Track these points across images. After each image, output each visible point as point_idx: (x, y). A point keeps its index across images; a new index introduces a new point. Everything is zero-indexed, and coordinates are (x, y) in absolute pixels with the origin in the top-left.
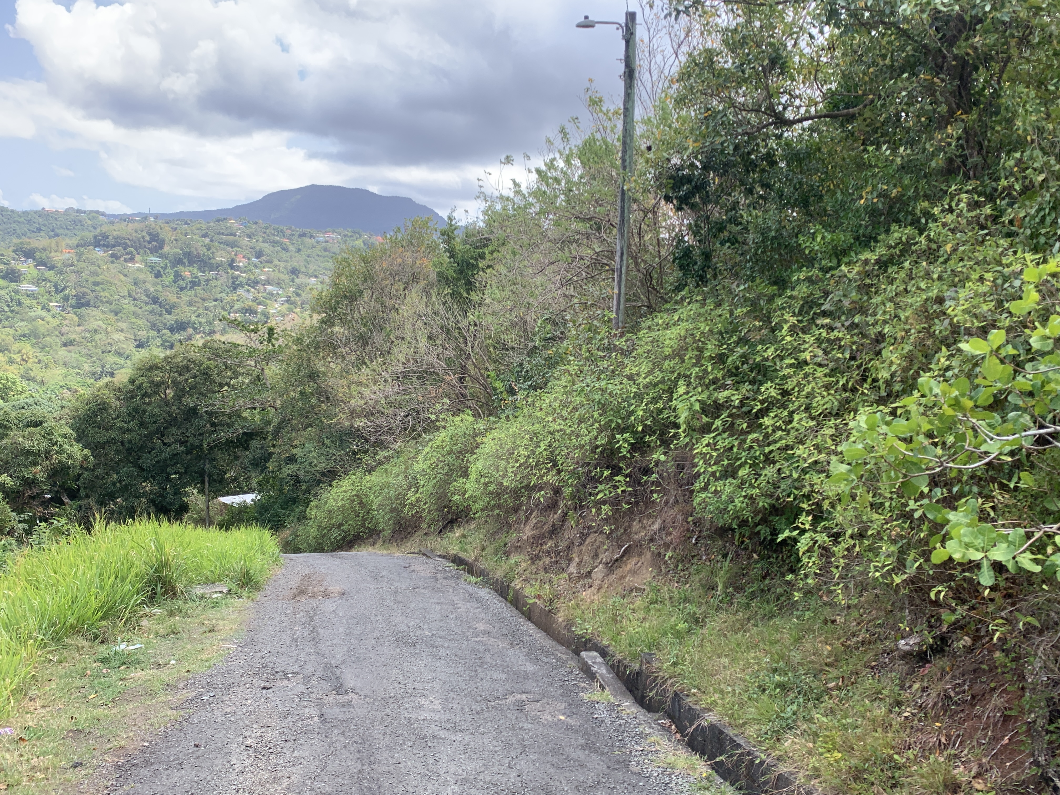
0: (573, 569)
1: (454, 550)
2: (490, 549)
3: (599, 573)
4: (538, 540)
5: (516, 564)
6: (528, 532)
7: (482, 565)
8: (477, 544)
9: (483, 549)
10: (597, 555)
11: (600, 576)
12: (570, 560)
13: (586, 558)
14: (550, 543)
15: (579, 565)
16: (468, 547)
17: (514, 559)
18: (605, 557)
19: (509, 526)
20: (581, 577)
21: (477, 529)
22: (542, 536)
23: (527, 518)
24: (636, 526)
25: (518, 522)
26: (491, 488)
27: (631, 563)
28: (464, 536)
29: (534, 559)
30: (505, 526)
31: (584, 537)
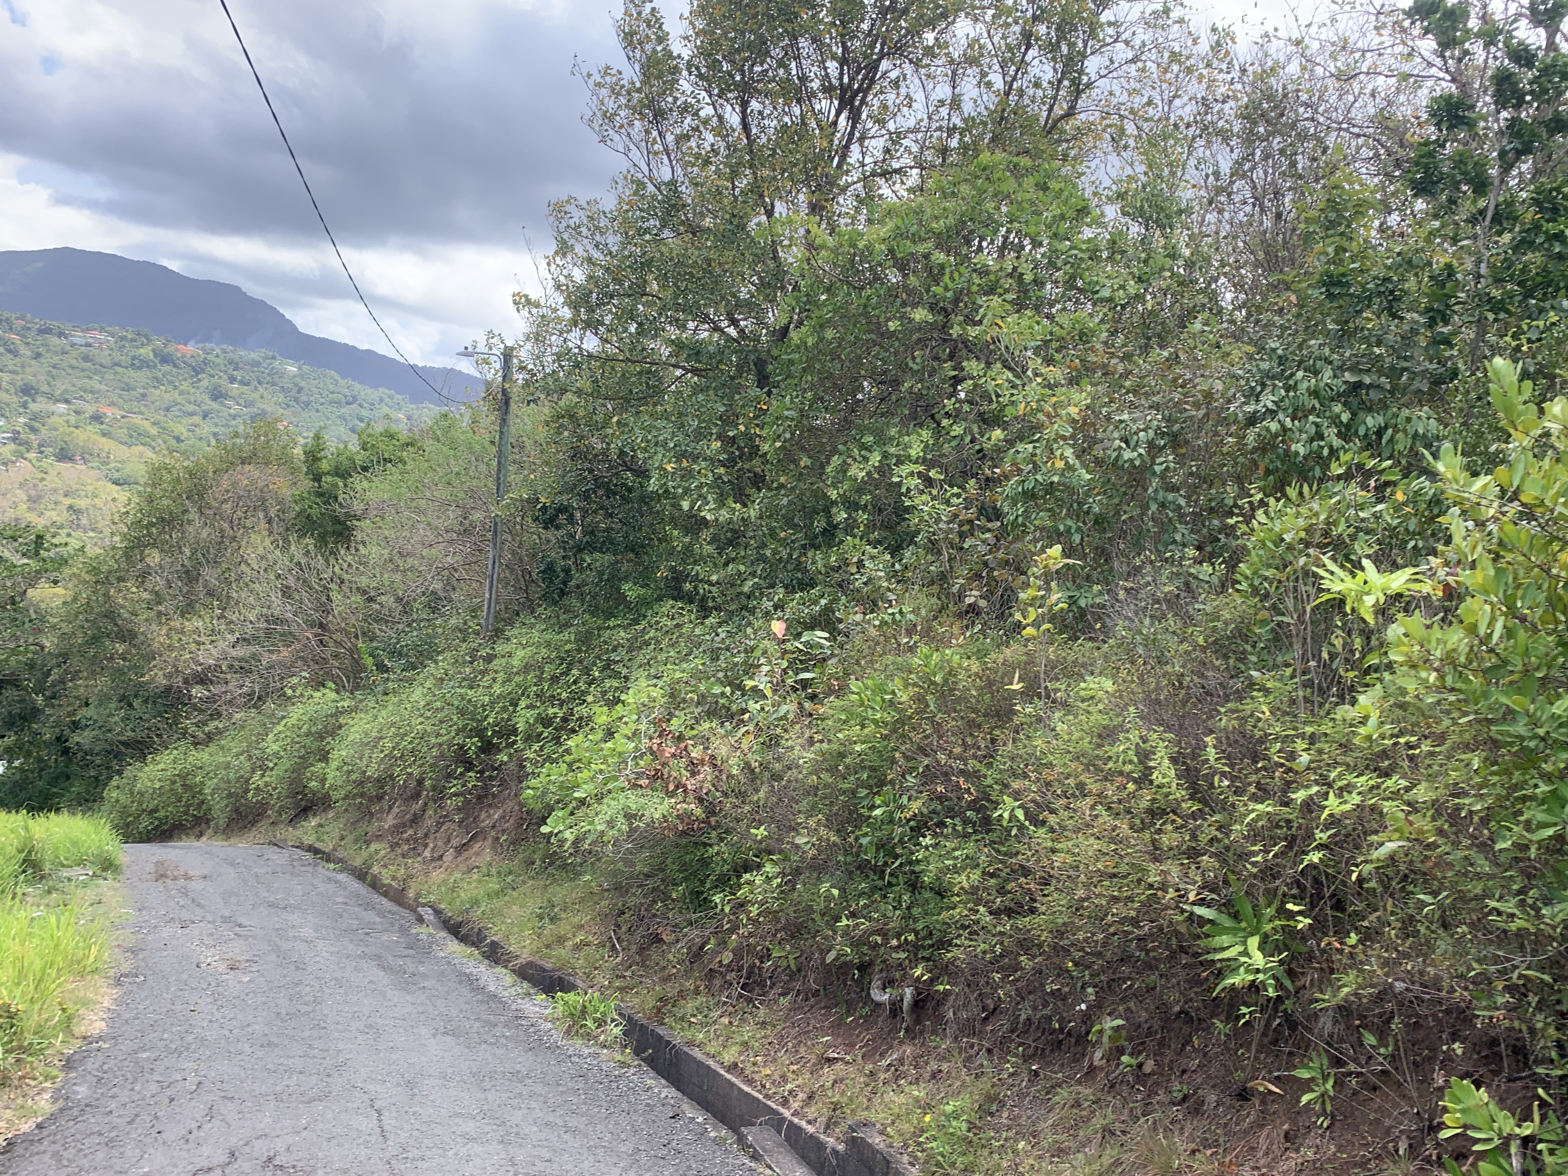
0: (427, 853)
1: (309, 839)
2: (350, 838)
3: (449, 856)
4: (398, 829)
5: (377, 852)
6: (390, 821)
7: (341, 854)
8: (336, 834)
9: (342, 838)
10: (449, 841)
11: (450, 858)
12: (426, 846)
13: (440, 843)
14: (410, 832)
15: (433, 850)
16: (325, 837)
17: (374, 847)
18: (455, 842)
19: (372, 815)
20: (433, 860)
21: (336, 818)
22: (404, 825)
23: (391, 807)
24: (483, 815)
25: (381, 811)
26: (353, 777)
27: (477, 846)
28: (321, 825)
29: (393, 846)
30: (367, 815)
31: (440, 824)
